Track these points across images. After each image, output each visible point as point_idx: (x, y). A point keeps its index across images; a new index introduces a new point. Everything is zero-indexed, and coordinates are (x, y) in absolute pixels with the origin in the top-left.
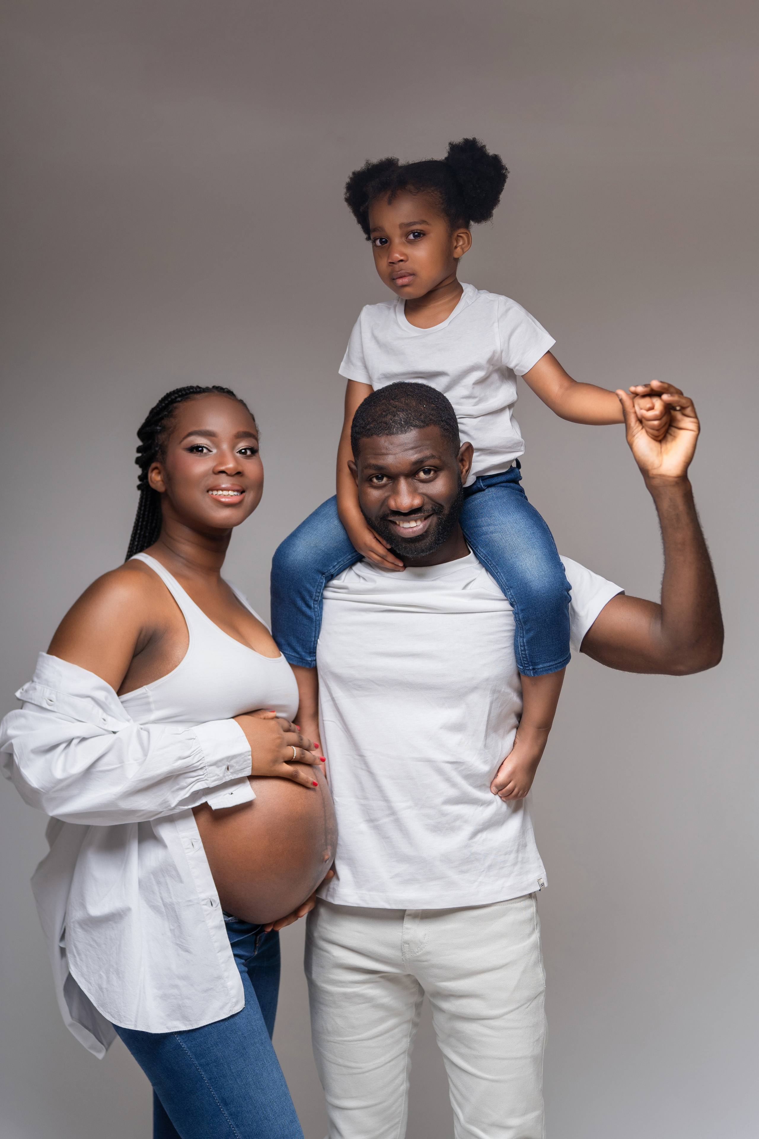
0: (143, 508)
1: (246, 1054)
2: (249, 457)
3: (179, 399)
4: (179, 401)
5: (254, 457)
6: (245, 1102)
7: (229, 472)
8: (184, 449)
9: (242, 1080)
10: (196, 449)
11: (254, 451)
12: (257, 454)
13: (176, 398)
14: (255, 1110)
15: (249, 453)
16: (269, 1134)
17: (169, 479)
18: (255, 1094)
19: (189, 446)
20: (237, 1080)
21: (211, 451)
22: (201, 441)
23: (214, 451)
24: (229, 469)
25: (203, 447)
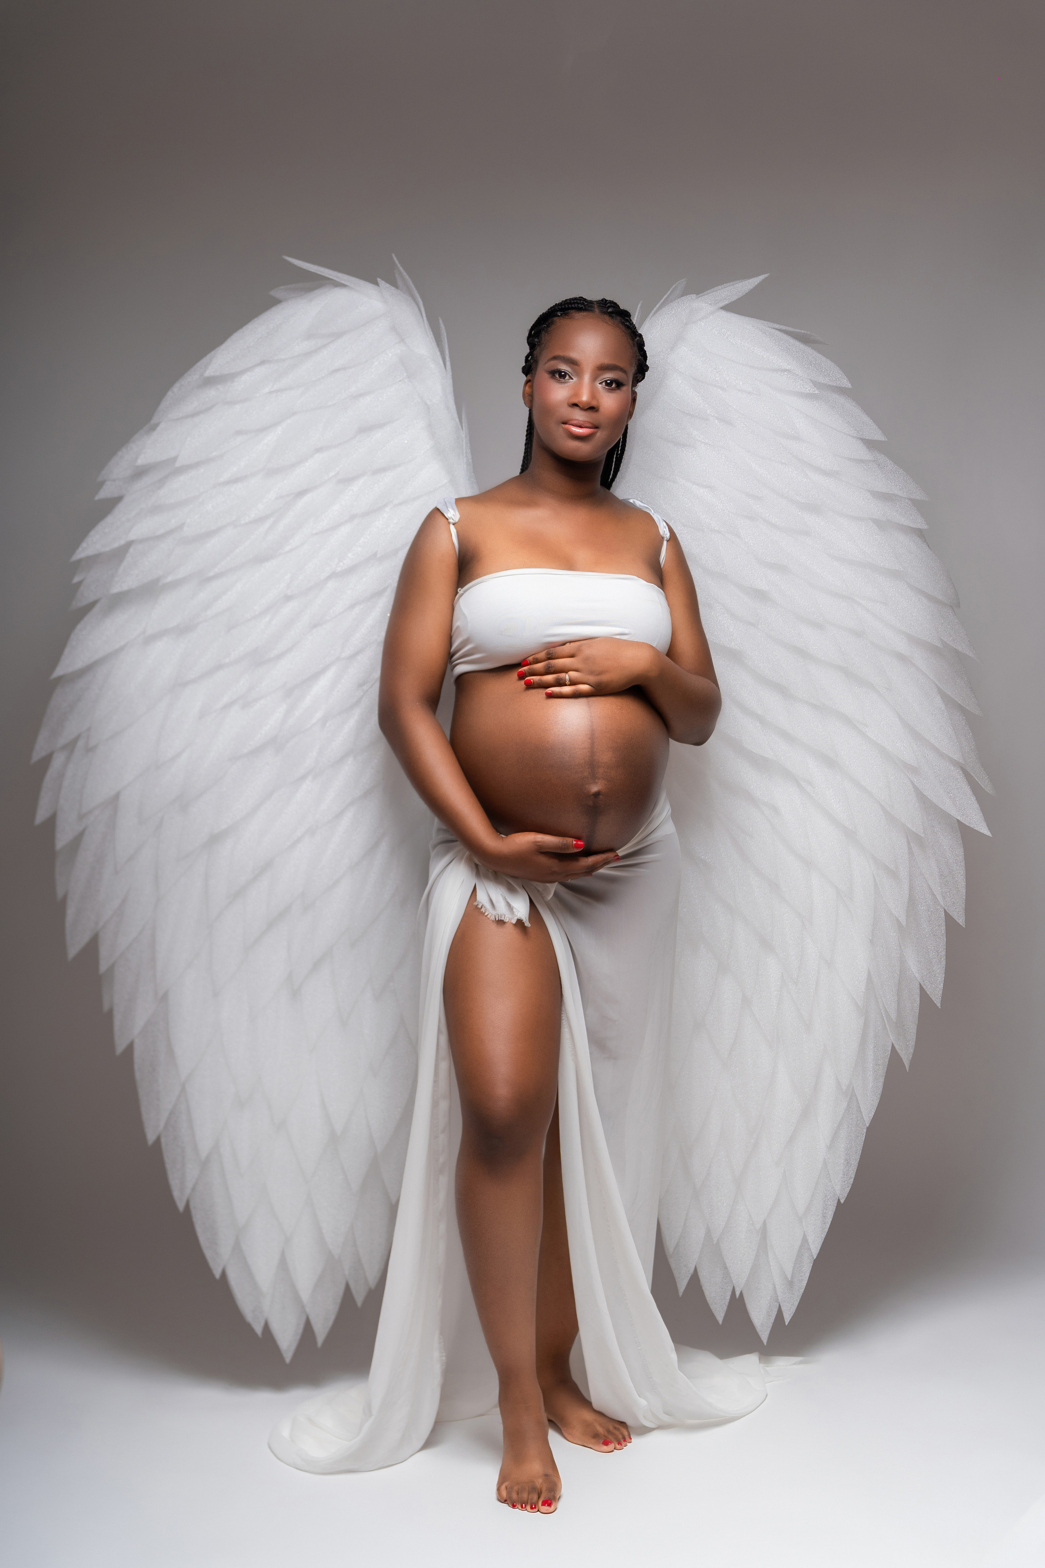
2: (612, 391)
7: (583, 406)
8: (548, 371)
15: (614, 385)
19: (552, 369)
21: (572, 379)
22: (564, 367)
23: (575, 379)
24: (582, 402)
25: (566, 373)
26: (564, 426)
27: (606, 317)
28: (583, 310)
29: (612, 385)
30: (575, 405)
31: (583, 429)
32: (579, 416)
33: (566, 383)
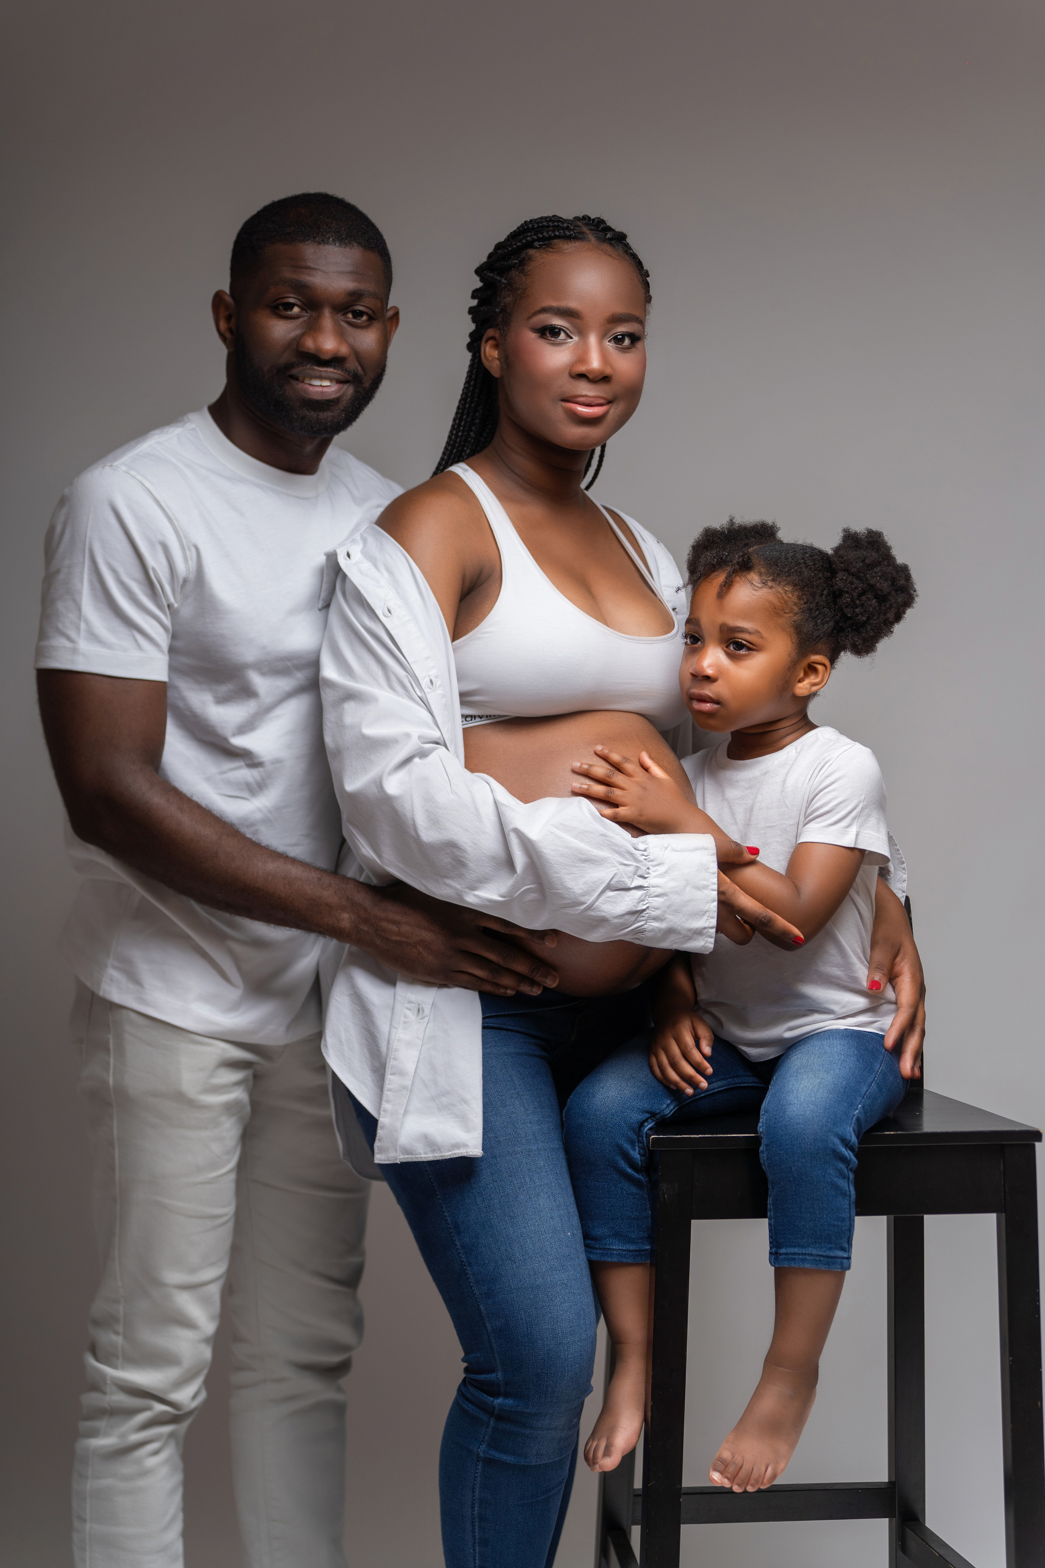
0: (472, 383)
1: (495, 1164)
2: (626, 350)
3: (536, 244)
4: (536, 248)
5: (633, 350)
6: (484, 1231)
7: (591, 376)
8: (533, 329)
9: (484, 1201)
10: (549, 332)
11: (635, 339)
12: (639, 345)
13: (534, 241)
14: (495, 1244)
15: (627, 342)
16: (511, 1281)
17: (509, 360)
18: (499, 1223)
19: (540, 326)
20: (477, 1199)
21: (571, 338)
22: (558, 322)
23: (576, 338)
24: (592, 371)
25: (560, 329)
26: (564, 404)
27: (606, 246)
28: (573, 238)
29: (623, 342)
30: (582, 376)
31: (593, 408)
32: (585, 389)
33: (560, 344)
